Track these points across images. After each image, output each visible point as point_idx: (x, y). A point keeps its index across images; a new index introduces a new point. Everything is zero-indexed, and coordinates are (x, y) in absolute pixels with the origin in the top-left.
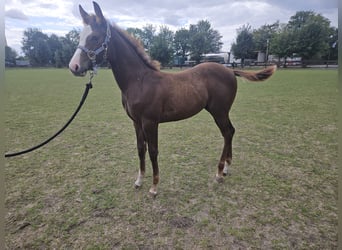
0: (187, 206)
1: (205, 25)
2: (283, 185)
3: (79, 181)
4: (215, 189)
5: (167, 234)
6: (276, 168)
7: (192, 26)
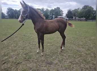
0: (52, 58)
1: (58, 8)
2: (79, 53)
3: (21, 51)
4: (60, 54)
5: (46, 66)
6: (77, 48)
7: (55, 9)
